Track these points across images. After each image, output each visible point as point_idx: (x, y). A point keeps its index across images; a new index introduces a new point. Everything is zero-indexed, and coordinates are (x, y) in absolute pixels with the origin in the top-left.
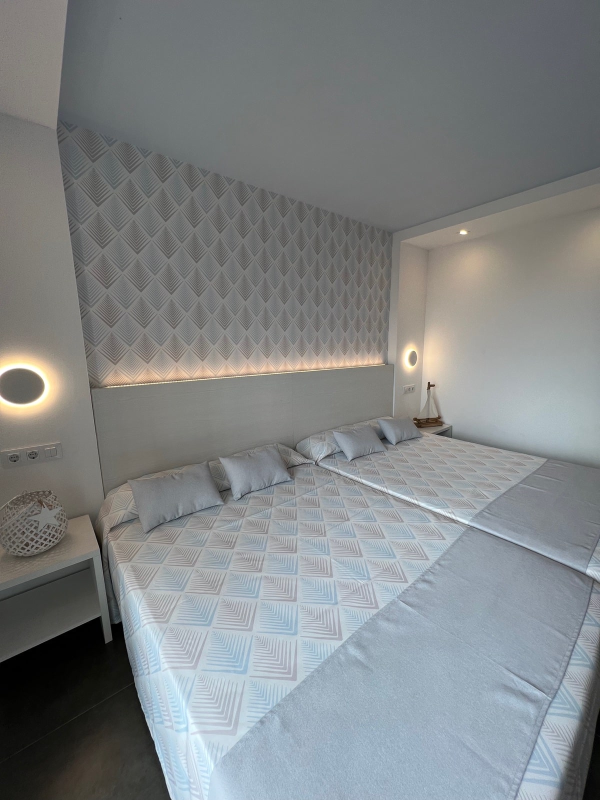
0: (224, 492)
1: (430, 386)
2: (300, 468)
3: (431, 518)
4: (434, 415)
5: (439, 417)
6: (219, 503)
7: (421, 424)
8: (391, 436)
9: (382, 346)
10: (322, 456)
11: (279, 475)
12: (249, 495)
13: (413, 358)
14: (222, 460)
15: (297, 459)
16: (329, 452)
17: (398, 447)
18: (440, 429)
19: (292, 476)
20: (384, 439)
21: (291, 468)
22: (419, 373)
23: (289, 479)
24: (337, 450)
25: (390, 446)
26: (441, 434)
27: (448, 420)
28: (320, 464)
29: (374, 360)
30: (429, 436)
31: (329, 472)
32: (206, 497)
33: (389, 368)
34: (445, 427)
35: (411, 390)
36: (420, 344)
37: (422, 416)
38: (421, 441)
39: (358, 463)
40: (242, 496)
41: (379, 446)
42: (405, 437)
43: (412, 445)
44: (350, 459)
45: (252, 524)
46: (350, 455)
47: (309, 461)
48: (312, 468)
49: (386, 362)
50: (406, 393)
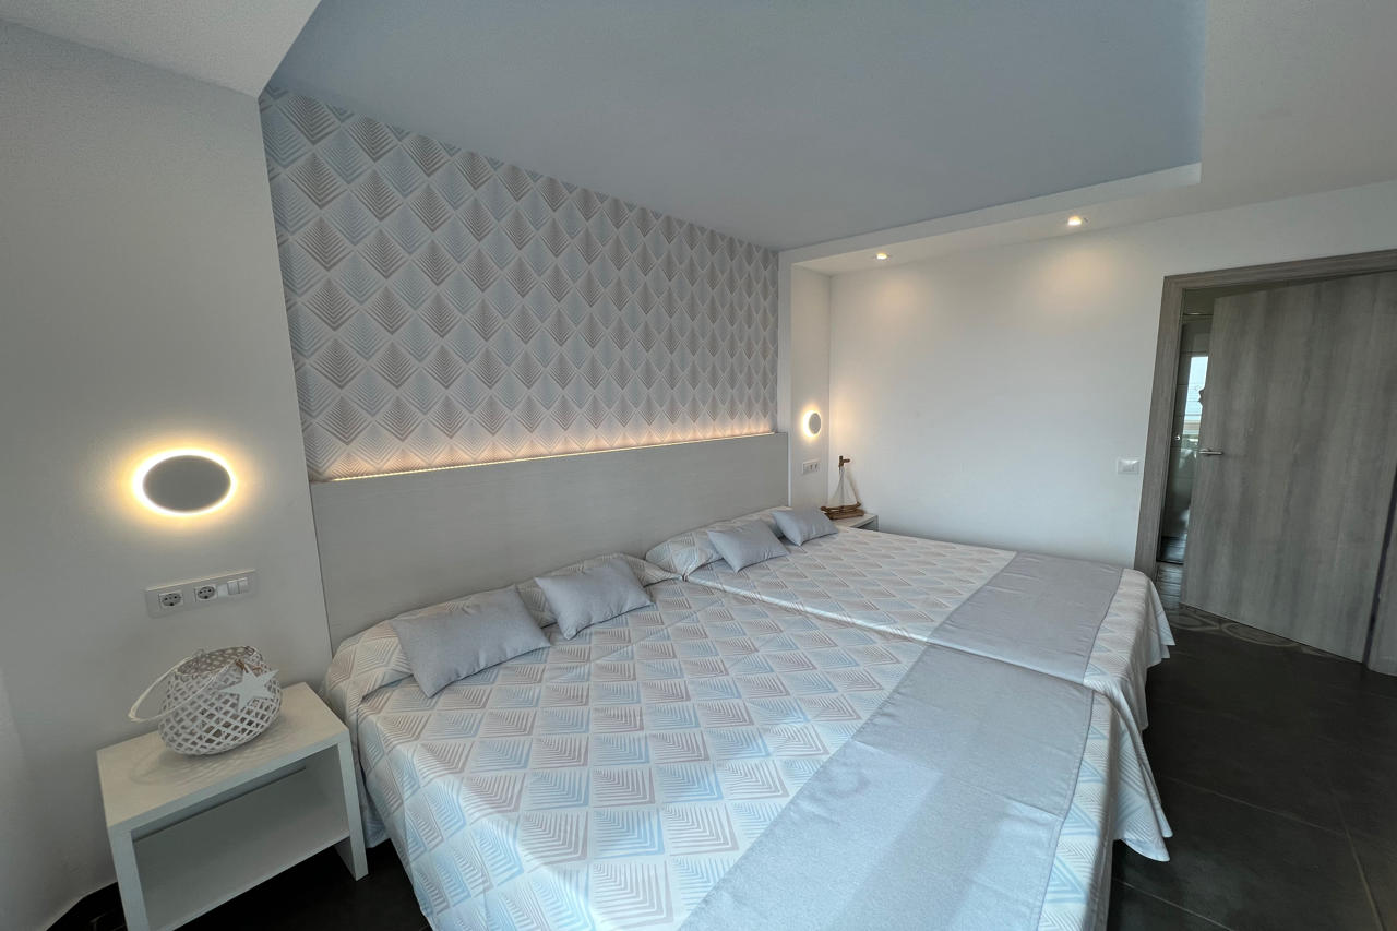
0: (549, 627)
1: (842, 461)
2: (663, 586)
4: (850, 501)
5: (858, 504)
6: (543, 643)
7: (835, 514)
8: (794, 533)
9: (768, 406)
10: (692, 567)
11: (634, 597)
12: (588, 631)
13: (815, 424)
14: (541, 582)
15: (655, 574)
16: (704, 561)
17: (805, 548)
18: (860, 521)
19: (652, 597)
20: (783, 538)
21: (647, 586)
22: (824, 443)
23: (649, 603)
24: (715, 557)
25: (791, 547)
26: (863, 527)
27: (871, 509)
28: (690, 579)
29: (758, 428)
30: (846, 530)
31: (707, 590)
32: (522, 636)
33: (781, 438)
34: (867, 518)
35: (813, 468)
36: (825, 405)
37: (833, 503)
38: (838, 538)
39: (751, 574)
40: (578, 633)
41: (778, 548)
42: (814, 533)
43: (825, 544)
44: (737, 569)
45: (603, 668)
46: (736, 564)
47: (673, 576)
48: (680, 585)
49: (775, 429)
50: (806, 471)
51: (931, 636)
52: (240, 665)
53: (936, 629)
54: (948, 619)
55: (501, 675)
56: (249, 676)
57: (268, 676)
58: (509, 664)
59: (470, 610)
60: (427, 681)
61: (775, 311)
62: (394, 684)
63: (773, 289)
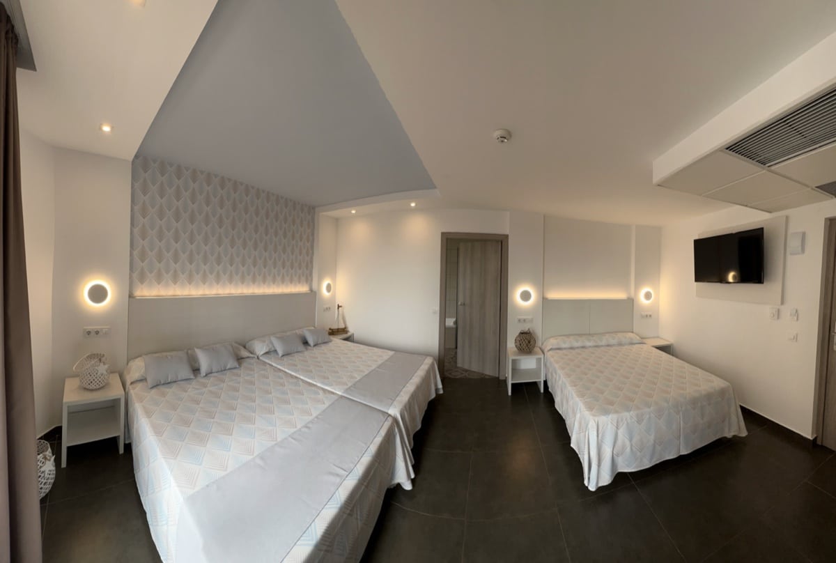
0: (196, 370)
1: (339, 307)
2: (248, 360)
3: (321, 392)
4: (342, 326)
5: (345, 328)
6: (192, 377)
7: (333, 332)
8: (311, 342)
9: (308, 279)
10: (262, 353)
11: (231, 363)
12: (210, 375)
13: (329, 288)
14: (196, 350)
15: (244, 353)
16: (267, 350)
17: (315, 348)
18: (345, 336)
19: (240, 364)
20: (306, 343)
21: (240, 359)
22: (333, 297)
23: (238, 366)
24: (273, 349)
25: (310, 347)
26: (347, 339)
27: (352, 330)
28: (261, 358)
29: (302, 288)
30: (337, 341)
31: (265, 363)
32: (185, 372)
33: (313, 294)
34: (349, 334)
35: (328, 309)
36: (334, 278)
37: (335, 327)
38: (330, 344)
39: (285, 359)
40: (206, 375)
41: (301, 347)
42: (320, 341)
43: (324, 347)
44: (280, 355)
45: (211, 392)
46: (280, 353)
47: (252, 356)
48: (255, 360)
49: (311, 290)
50: (324, 310)
51: (344, 393)
52: (100, 360)
53: (347, 389)
54: (354, 385)
55: (174, 386)
56: (102, 364)
57: (106, 366)
58: (179, 382)
59: (169, 357)
60: (150, 381)
61: (313, 235)
62: (141, 380)
63: (312, 225)
